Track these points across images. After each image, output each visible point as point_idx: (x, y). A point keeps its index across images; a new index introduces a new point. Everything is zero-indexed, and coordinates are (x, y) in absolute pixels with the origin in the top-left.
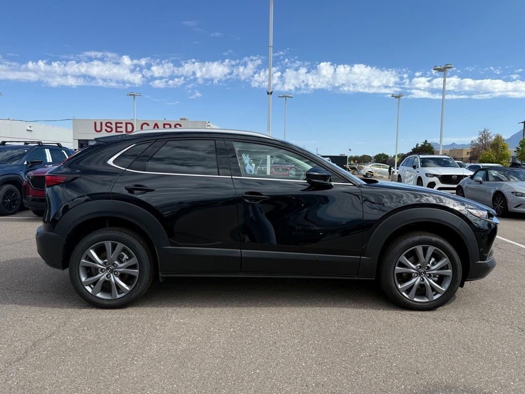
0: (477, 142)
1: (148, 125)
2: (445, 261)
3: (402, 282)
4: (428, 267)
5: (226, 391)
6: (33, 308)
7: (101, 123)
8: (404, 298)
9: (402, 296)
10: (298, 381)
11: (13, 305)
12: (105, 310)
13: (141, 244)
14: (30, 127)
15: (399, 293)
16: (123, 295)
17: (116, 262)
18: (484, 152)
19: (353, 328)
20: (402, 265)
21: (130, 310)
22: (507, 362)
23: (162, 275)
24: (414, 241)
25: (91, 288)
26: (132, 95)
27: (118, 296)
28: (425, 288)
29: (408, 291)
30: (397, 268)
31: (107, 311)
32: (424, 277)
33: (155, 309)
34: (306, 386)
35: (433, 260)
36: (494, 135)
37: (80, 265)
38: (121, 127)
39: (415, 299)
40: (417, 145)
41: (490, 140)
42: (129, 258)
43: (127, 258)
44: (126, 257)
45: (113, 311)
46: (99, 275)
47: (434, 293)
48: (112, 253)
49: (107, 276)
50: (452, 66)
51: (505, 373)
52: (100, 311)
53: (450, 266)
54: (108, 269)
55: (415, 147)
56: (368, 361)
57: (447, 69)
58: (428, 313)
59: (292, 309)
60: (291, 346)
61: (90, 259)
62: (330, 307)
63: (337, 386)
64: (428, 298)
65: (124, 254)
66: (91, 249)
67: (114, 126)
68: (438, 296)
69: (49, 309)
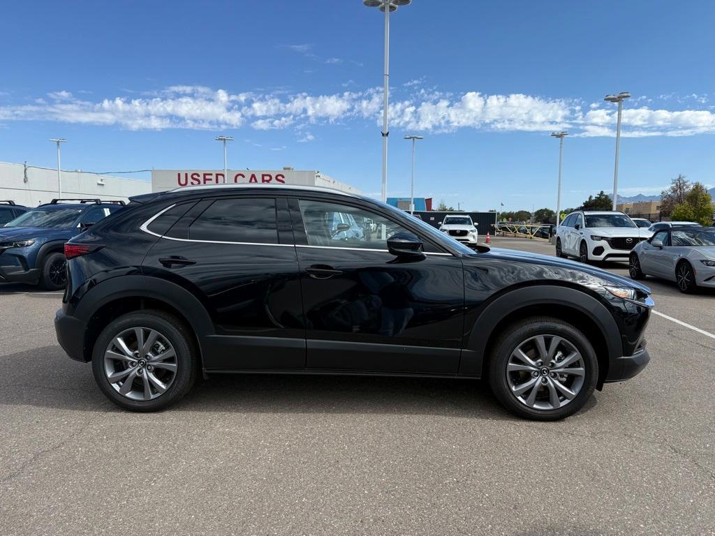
0: (669, 193)
1: (243, 176)
2: (575, 356)
3: (517, 383)
4: (553, 364)
5: (256, 525)
6: (49, 410)
7: (186, 175)
8: (521, 404)
9: (518, 402)
10: (352, 514)
11: (26, 406)
12: (135, 414)
13: (180, 331)
14: (102, 180)
15: (513, 398)
16: (158, 395)
17: (149, 354)
18: (677, 206)
19: (445, 444)
20: (517, 360)
21: (167, 414)
22: (643, 496)
23: (206, 371)
24: (532, 329)
25: (120, 386)
26: (222, 139)
27: (152, 397)
28: (549, 392)
29: (526, 394)
30: (510, 364)
31: (138, 415)
32: (547, 377)
33: (199, 413)
34: (362, 522)
35: (559, 354)
36: (692, 183)
37: (106, 357)
38: (211, 180)
39: (535, 406)
40: (591, 197)
41: (687, 190)
42: (166, 349)
43: (164, 348)
44: (162, 347)
45: (145, 415)
46: (129, 370)
47: (561, 398)
48: (145, 342)
49: (139, 371)
50: (629, 95)
51: (636, 511)
52: (129, 415)
53: (582, 362)
54: (140, 362)
55: (588, 200)
56: (453, 489)
57: (623, 99)
58: (551, 425)
59: (373, 416)
60: (357, 467)
61: (118, 349)
62: (424, 414)
63: (401, 523)
64: (553, 405)
65: (160, 344)
66: (119, 337)
67: (201, 179)
68: (566, 402)
69: (68, 411)
